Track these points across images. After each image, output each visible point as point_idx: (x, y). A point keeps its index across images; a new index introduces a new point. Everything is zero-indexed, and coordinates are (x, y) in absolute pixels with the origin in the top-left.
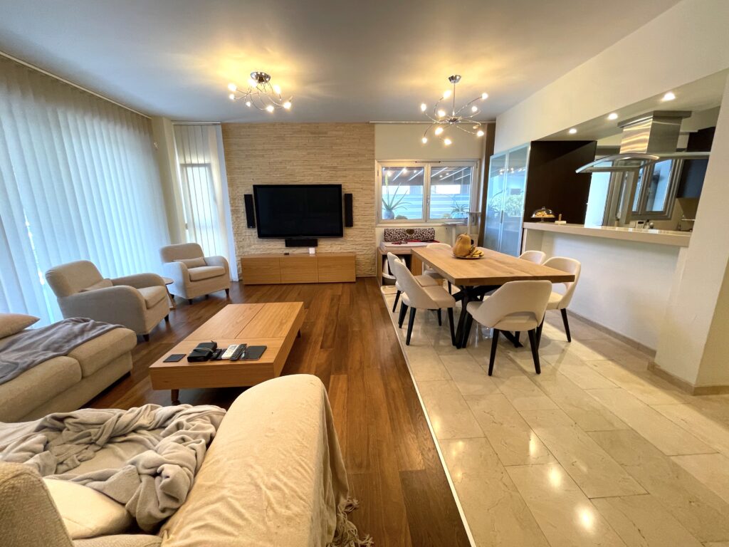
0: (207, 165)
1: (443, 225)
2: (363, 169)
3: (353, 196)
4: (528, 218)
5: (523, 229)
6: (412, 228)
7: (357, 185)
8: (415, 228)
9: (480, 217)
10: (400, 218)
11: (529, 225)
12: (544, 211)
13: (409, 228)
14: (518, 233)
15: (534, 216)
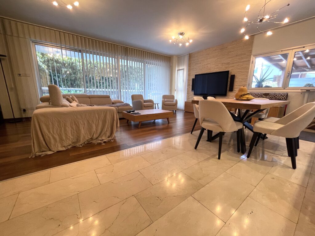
0: (183, 69)
2: (243, 62)
3: (235, 76)
7: (238, 70)
10: (267, 87)
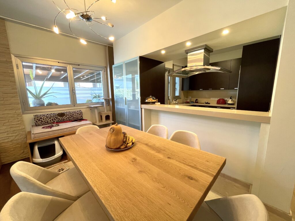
1: (87, 108)
4: (143, 102)
5: (141, 108)
6: (63, 112)
8: (66, 111)
9: (111, 101)
10: (50, 104)
11: (144, 106)
12: (151, 98)
13: (60, 112)
14: (138, 111)
15: (147, 101)
